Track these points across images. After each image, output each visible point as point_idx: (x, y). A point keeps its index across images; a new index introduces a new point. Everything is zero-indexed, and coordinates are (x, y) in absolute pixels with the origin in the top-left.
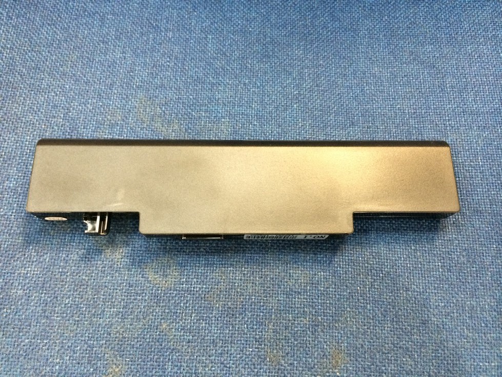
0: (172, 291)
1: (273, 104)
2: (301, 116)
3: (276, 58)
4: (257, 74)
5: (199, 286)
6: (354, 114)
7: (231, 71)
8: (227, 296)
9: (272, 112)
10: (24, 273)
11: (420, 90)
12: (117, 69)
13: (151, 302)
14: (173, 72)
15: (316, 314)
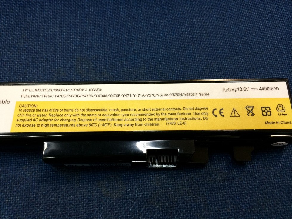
0: (121, 200)
1: (175, 48)
2: (197, 53)
3: (171, 15)
4: (159, 28)
5: (141, 193)
6: (236, 46)
7: (140, 28)
8: (164, 198)
9: (175, 53)
10: (8, 202)
11: (282, 21)
12: (58, 40)
13: (106, 211)
14: (98, 36)
15: (236, 203)
